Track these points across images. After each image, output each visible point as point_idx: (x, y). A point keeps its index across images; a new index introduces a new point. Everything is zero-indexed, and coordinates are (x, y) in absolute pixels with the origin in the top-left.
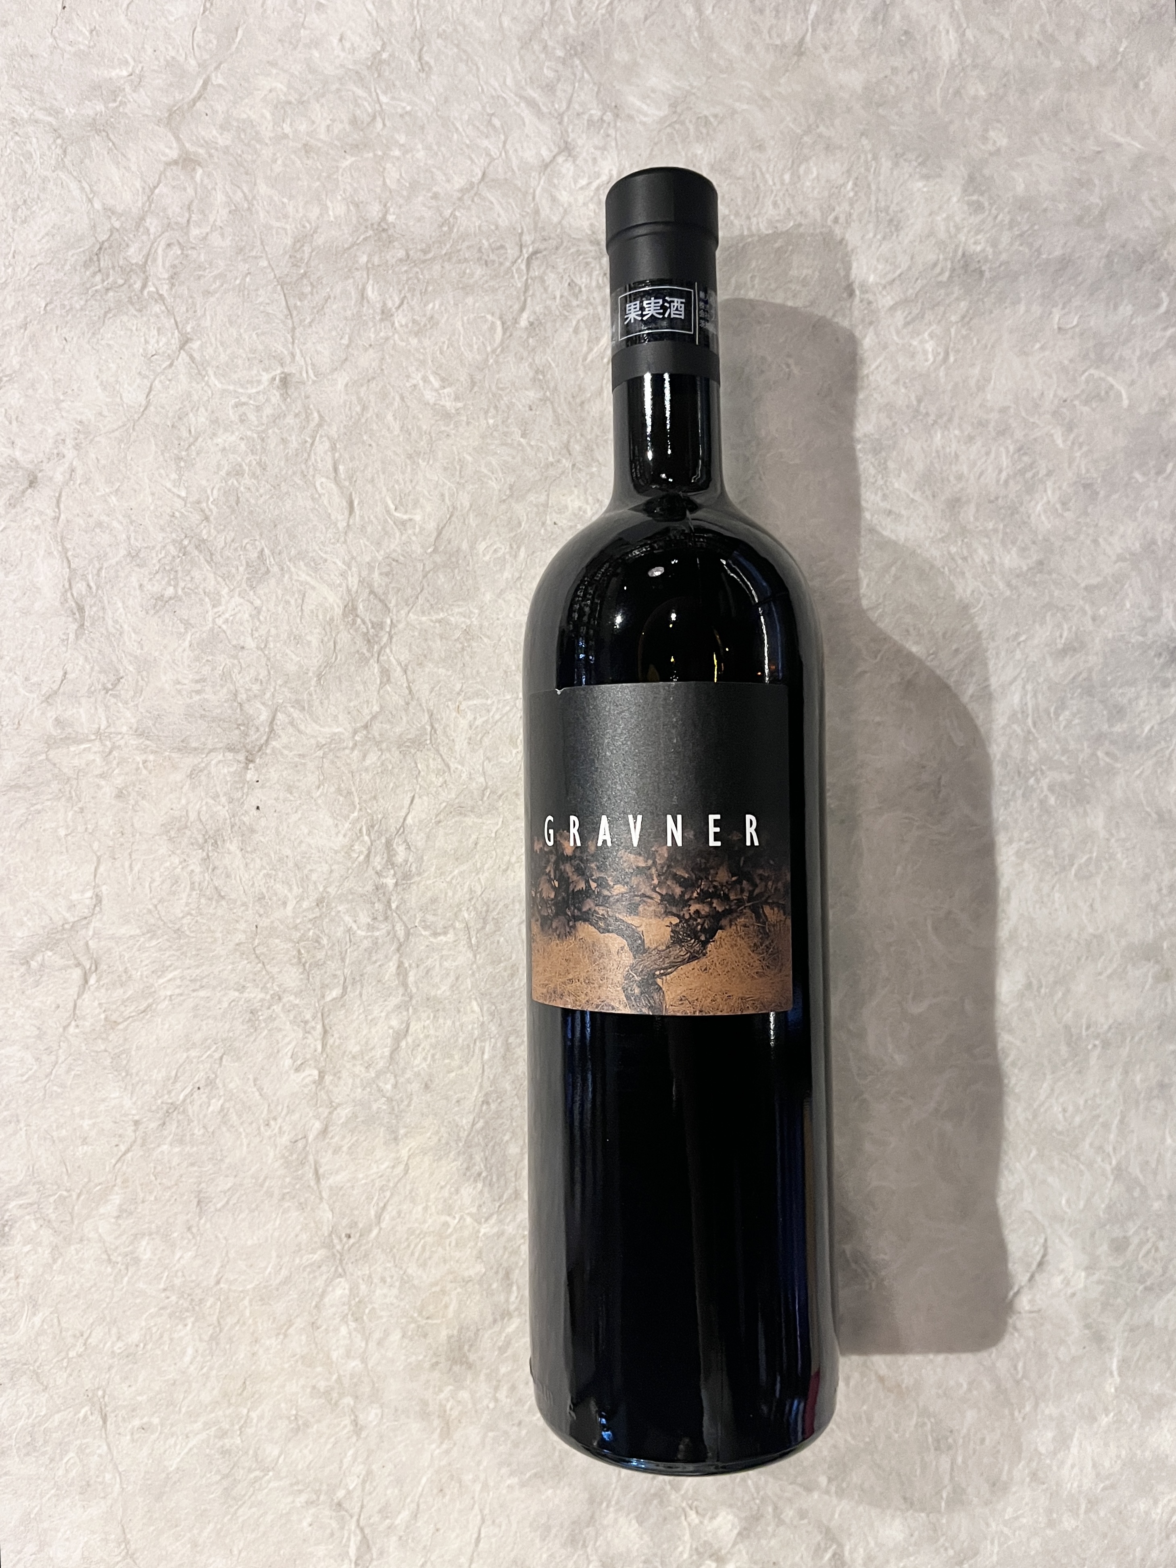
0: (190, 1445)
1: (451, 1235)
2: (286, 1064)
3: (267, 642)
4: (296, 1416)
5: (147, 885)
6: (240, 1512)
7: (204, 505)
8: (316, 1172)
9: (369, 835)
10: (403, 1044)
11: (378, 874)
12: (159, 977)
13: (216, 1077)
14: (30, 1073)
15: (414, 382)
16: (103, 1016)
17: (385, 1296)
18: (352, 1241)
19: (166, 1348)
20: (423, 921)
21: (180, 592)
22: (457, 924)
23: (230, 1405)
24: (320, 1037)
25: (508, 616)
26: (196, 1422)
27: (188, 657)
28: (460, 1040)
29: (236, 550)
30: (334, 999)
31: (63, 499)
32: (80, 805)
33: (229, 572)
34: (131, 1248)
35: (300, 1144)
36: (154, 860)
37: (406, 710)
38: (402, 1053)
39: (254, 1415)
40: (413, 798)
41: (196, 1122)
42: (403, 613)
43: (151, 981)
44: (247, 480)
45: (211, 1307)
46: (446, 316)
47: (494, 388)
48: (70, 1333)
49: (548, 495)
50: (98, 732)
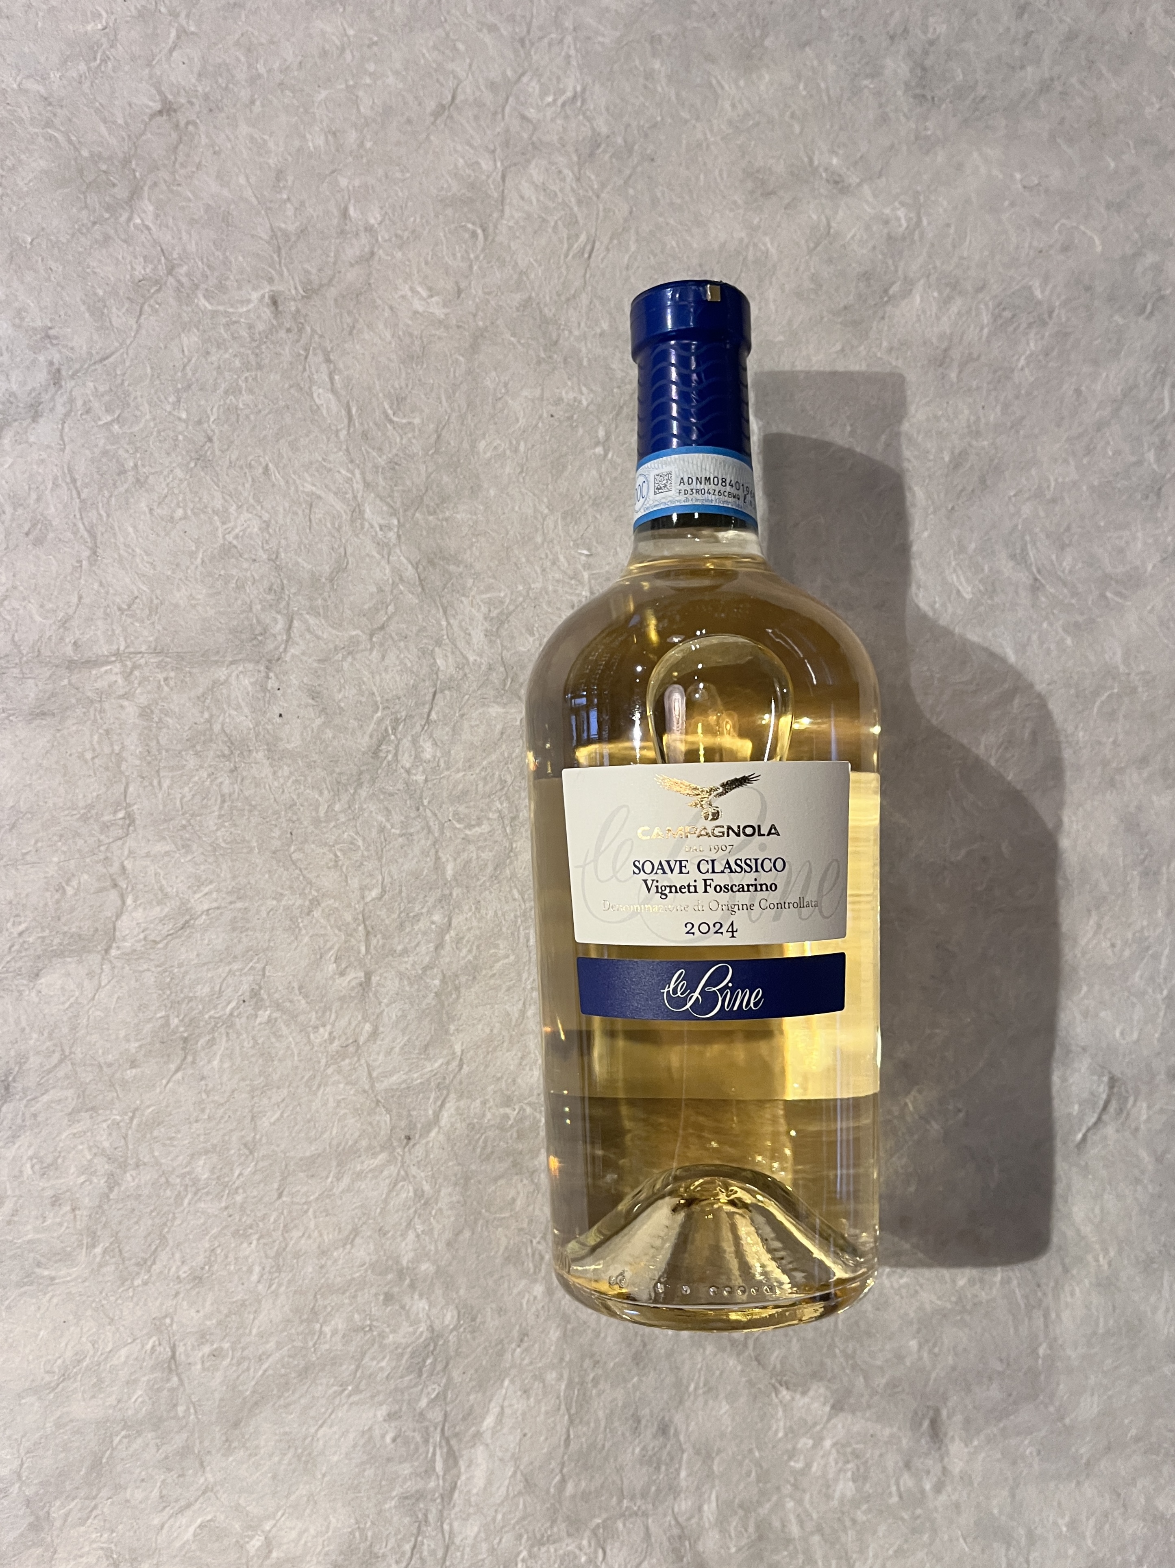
0: (264, 1367)
1: (512, 1126)
2: (330, 969)
3: (278, 553)
4: (370, 1326)
5: (178, 802)
6: (321, 1433)
7: (206, 425)
8: (370, 1074)
9: (394, 734)
10: (447, 937)
11: (408, 772)
12: (195, 892)
13: (261, 988)
14: (72, 1000)
15: (403, 293)
16: (142, 936)
17: (450, 1195)
18: (412, 1143)
19: (232, 1267)
20: (456, 813)
21: (189, 512)
22: (491, 815)
23: (302, 1322)
24: (363, 938)
25: (513, 509)
26: (267, 1342)
27: (201, 573)
28: (504, 929)
29: (241, 468)
30: (373, 899)
31: (66, 430)
32: (105, 727)
33: (236, 489)
34: (187, 1169)
35: (351, 1049)
36: (182, 775)
37: (421, 608)
38: (448, 948)
39: (327, 1329)
40: (435, 694)
41: (244, 1036)
42: (409, 514)
43: (186, 897)
44: (246, 397)
45: (275, 1221)
46: (427, 229)
47: (480, 293)
48: (133, 1261)
49: (542, 390)
50: (117, 654)
